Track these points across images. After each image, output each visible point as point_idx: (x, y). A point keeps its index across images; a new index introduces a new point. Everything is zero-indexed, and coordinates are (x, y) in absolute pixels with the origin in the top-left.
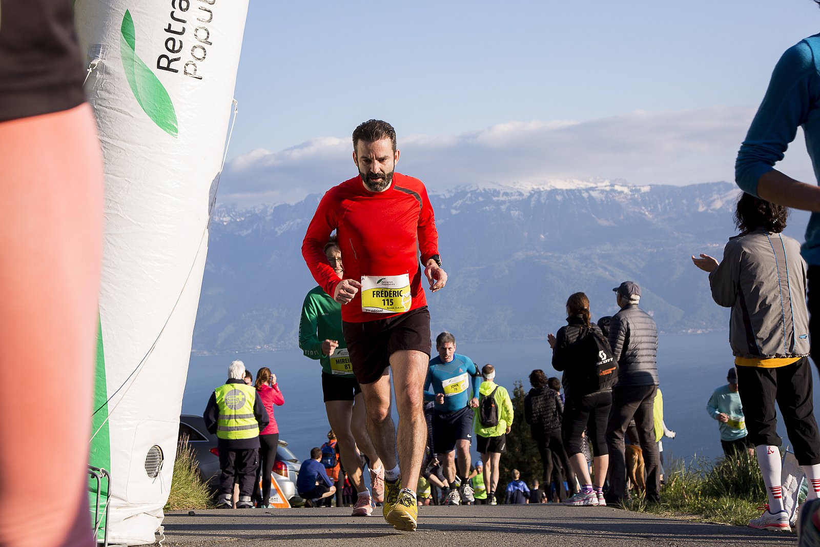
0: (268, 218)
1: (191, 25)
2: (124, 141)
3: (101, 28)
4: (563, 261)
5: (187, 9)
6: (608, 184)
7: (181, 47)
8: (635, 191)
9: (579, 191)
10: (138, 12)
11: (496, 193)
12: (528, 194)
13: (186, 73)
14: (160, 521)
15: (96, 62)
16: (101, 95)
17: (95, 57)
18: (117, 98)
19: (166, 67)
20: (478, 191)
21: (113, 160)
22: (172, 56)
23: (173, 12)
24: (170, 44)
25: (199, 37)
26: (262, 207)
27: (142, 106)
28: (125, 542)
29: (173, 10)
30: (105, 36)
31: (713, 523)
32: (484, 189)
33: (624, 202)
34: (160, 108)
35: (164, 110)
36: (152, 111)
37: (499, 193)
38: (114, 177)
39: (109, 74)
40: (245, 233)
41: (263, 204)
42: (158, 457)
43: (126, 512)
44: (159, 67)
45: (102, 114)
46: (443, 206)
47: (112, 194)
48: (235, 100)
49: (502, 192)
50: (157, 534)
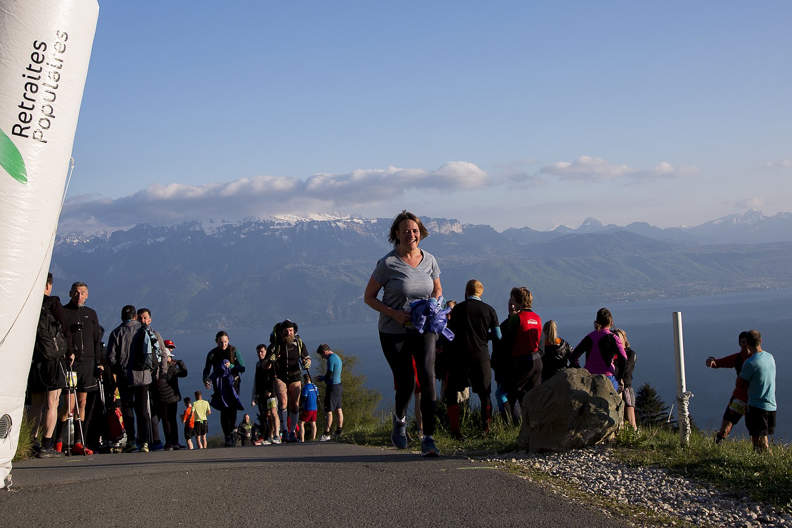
0: (107, 241)
1: (39, 103)
5: (36, 91)
6: (349, 218)
7: (31, 119)
8: (367, 222)
9: (329, 222)
11: (272, 223)
12: (295, 224)
13: (34, 138)
19: (19, 133)
20: (260, 222)
22: (23, 125)
24: (23, 117)
25: (45, 112)
26: (102, 233)
29: (26, 91)
32: (264, 221)
33: (359, 230)
34: (13, 163)
35: (17, 165)
37: (274, 223)
40: (90, 251)
41: (103, 231)
42: (7, 423)
44: (13, 133)
46: (234, 233)
48: (72, 158)
49: (276, 223)
50: (5, 481)
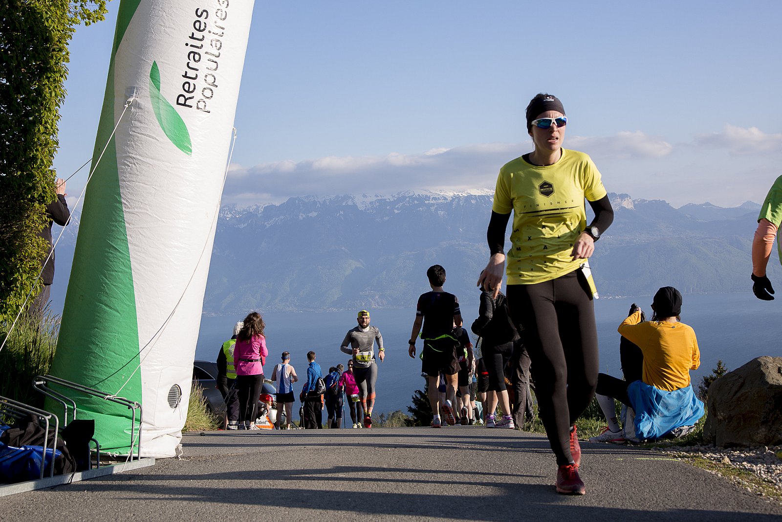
0: (259, 215)
1: (202, 73)
2: (152, 158)
3: (136, 74)
4: (475, 248)
5: (199, 60)
7: (195, 89)
9: (487, 196)
10: (162, 62)
11: (428, 198)
12: (451, 199)
13: (198, 108)
14: (179, 440)
15: (131, 100)
16: (135, 124)
17: (131, 96)
18: (147, 126)
19: (183, 103)
20: (415, 196)
21: (143, 172)
22: (187, 95)
23: (189, 63)
24: (187, 86)
25: (208, 81)
26: (255, 207)
27: (166, 133)
28: (153, 455)
29: (189, 61)
30: (139, 81)
31: (584, 440)
32: (419, 195)
34: (178, 134)
36: (173, 136)
37: (429, 197)
38: (144, 185)
39: (140, 108)
40: (242, 226)
41: (256, 205)
42: (178, 393)
43: (154, 434)
44: (178, 103)
45: (136, 139)
46: (388, 207)
47: (143, 198)
48: (234, 129)
49: (431, 197)
50: (177, 449)
